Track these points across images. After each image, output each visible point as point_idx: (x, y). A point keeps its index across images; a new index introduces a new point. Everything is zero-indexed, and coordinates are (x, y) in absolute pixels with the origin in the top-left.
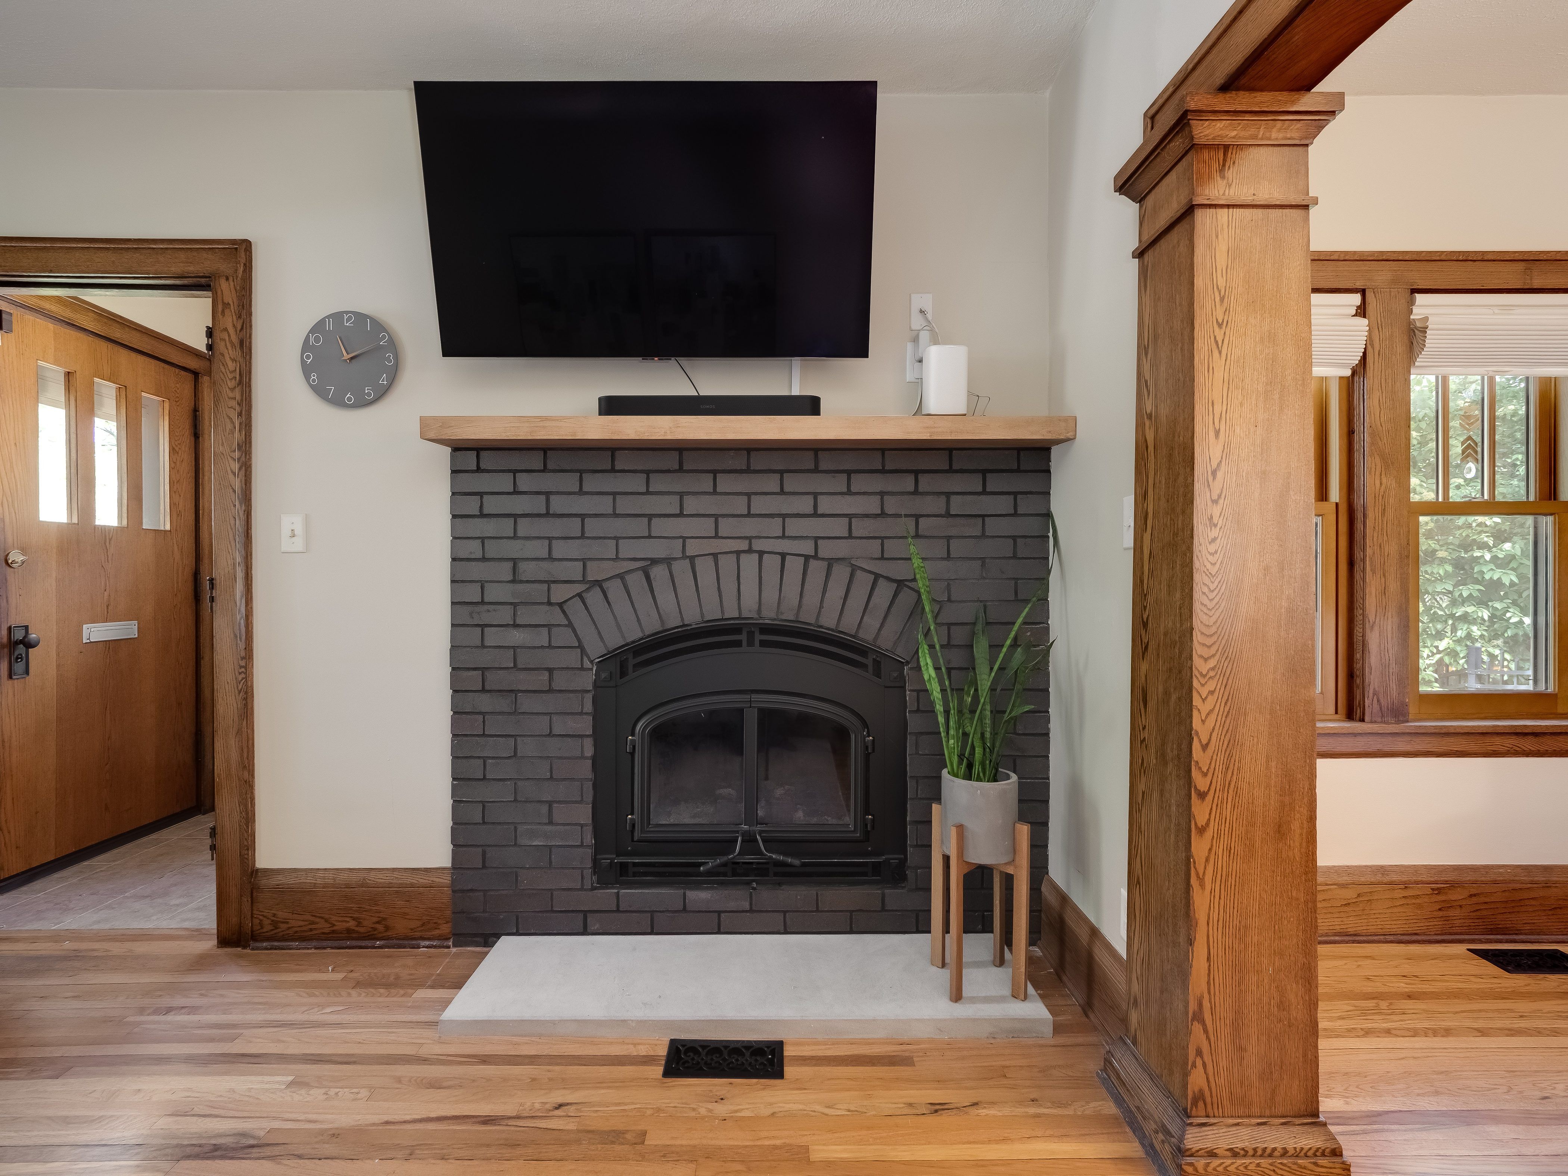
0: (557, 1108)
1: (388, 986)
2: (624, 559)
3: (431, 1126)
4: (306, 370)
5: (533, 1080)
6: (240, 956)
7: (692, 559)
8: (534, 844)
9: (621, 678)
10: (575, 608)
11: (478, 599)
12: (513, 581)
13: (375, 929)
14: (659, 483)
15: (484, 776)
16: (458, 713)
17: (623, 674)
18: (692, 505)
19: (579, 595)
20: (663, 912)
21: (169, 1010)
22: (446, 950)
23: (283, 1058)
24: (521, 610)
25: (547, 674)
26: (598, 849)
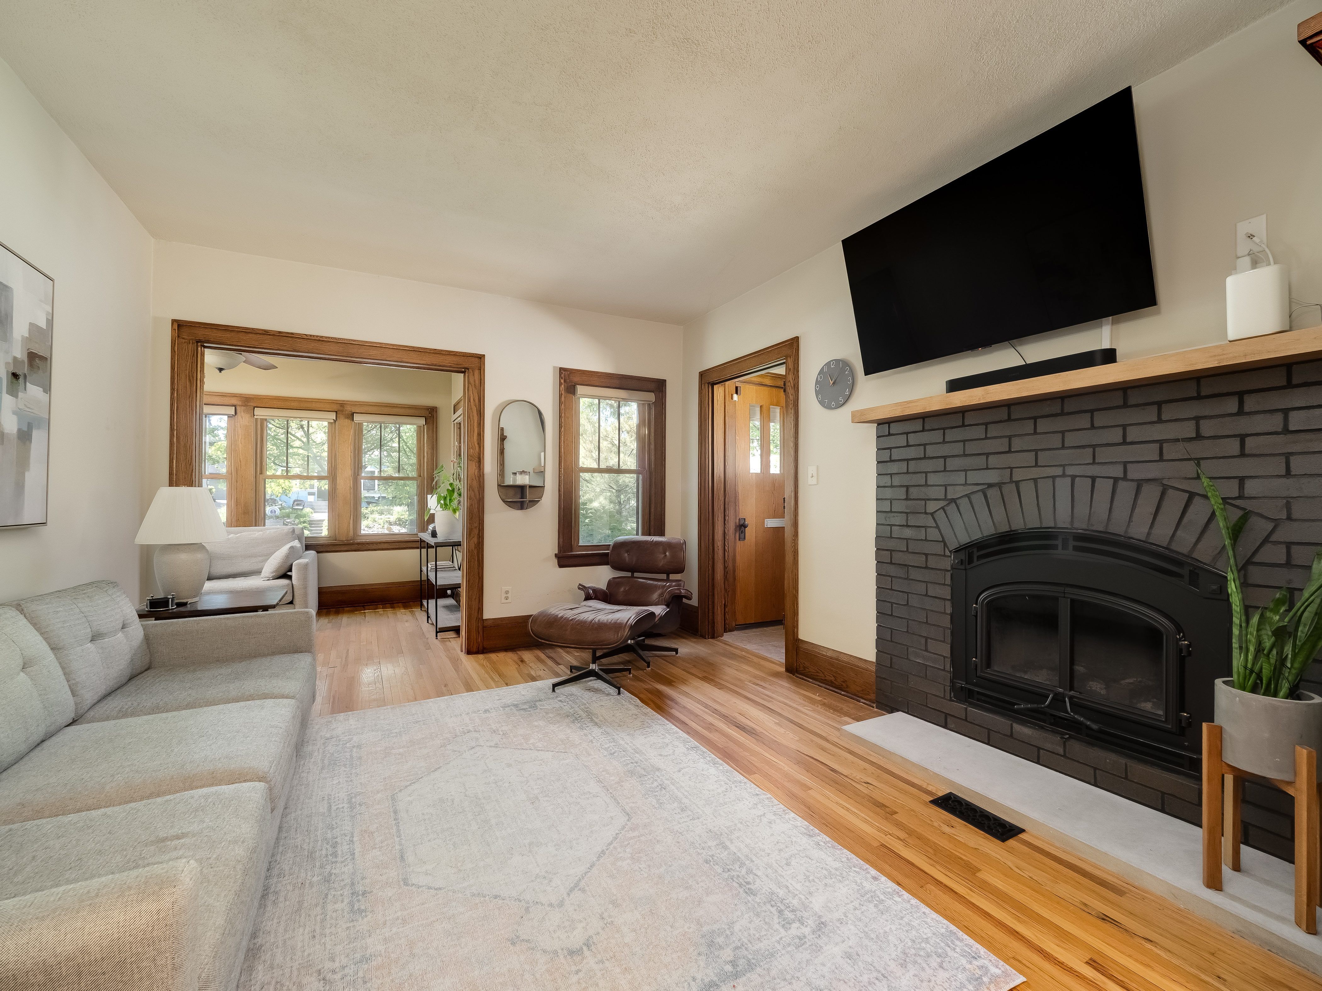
0: (865, 783)
1: (835, 710)
2: (970, 485)
3: (811, 760)
4: (817, 393)
5: (865, 769)
6: (790, 677)
7: (1017, 483)
8: (917, 661)
9: (969, 564)
10: (940, 515)
11: (889, 510)
12: (907, 499)
13: (842, 685)
14: (994, 431)
15: (892, 613)
16: (880, 575)
17: (970, 561)
18: (1017, 444)
19: (943, 508)
20: (996, 732)
21: (758, 685)
22: (872, 708)
23: (780, 715)
24: (910, 517)
25: (924, 557)
26: (955, 676)
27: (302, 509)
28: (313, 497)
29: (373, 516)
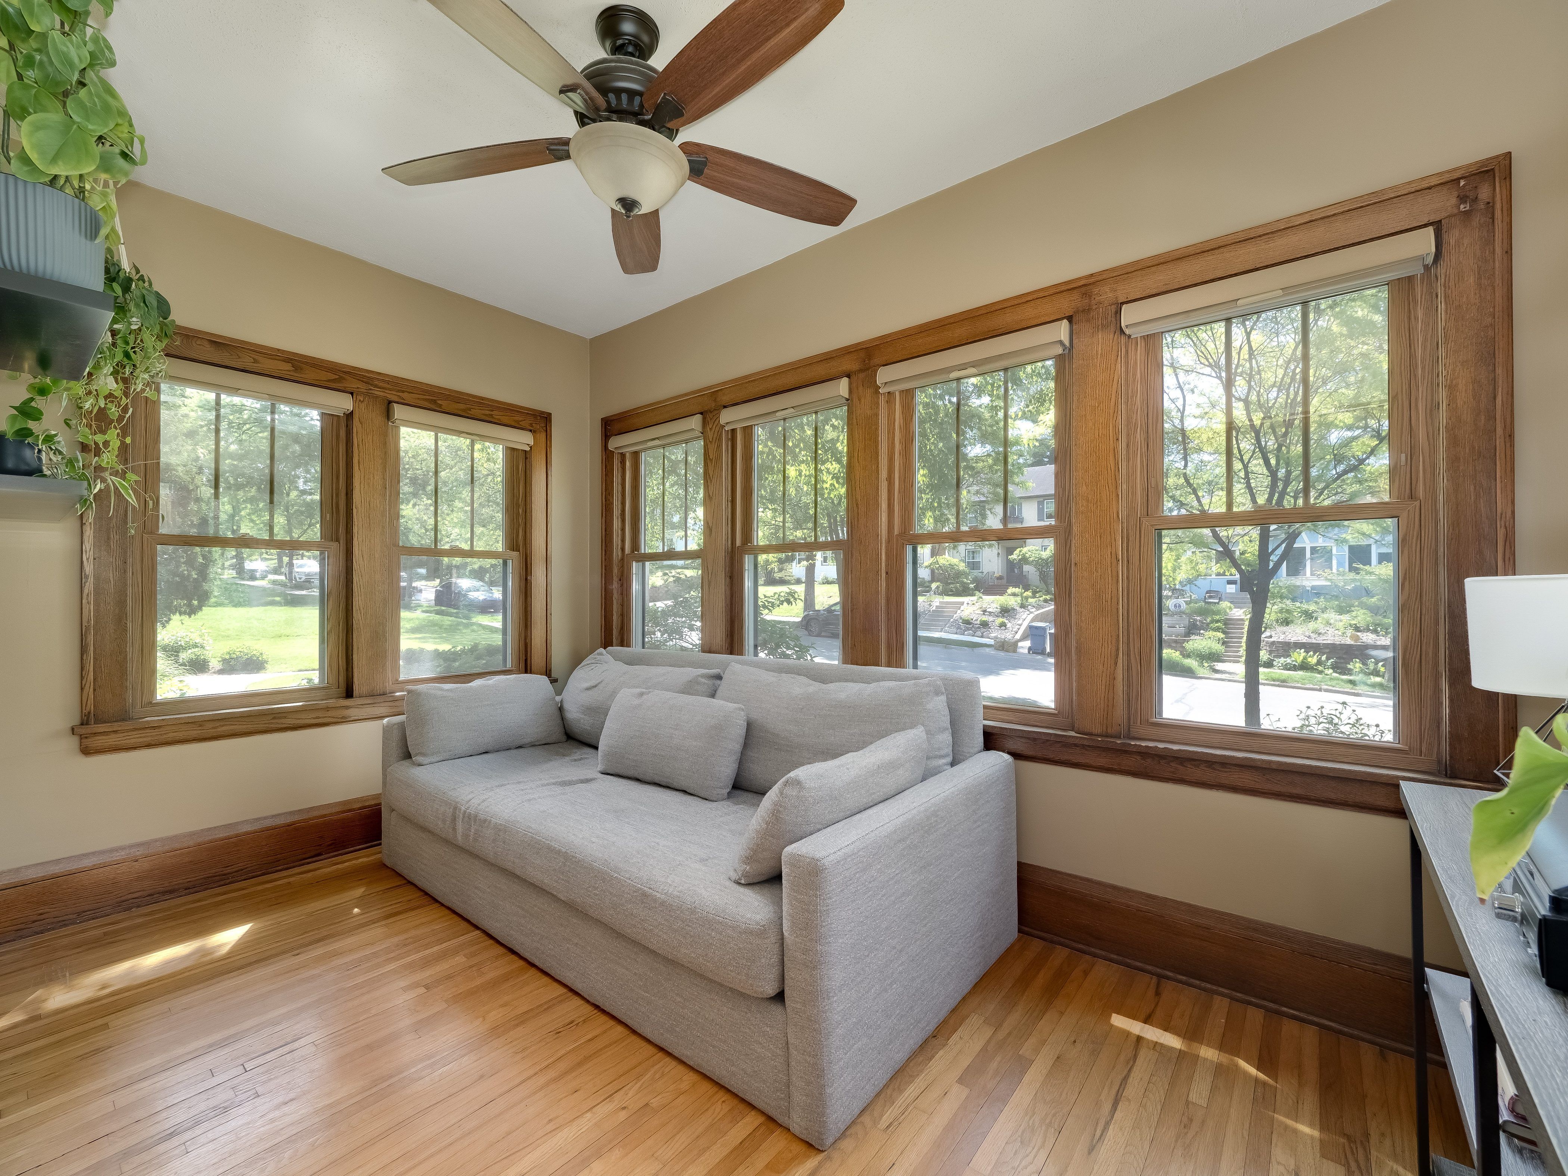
27: (1218, 603)
28: (1234, 586)
29: (1325, 616)
